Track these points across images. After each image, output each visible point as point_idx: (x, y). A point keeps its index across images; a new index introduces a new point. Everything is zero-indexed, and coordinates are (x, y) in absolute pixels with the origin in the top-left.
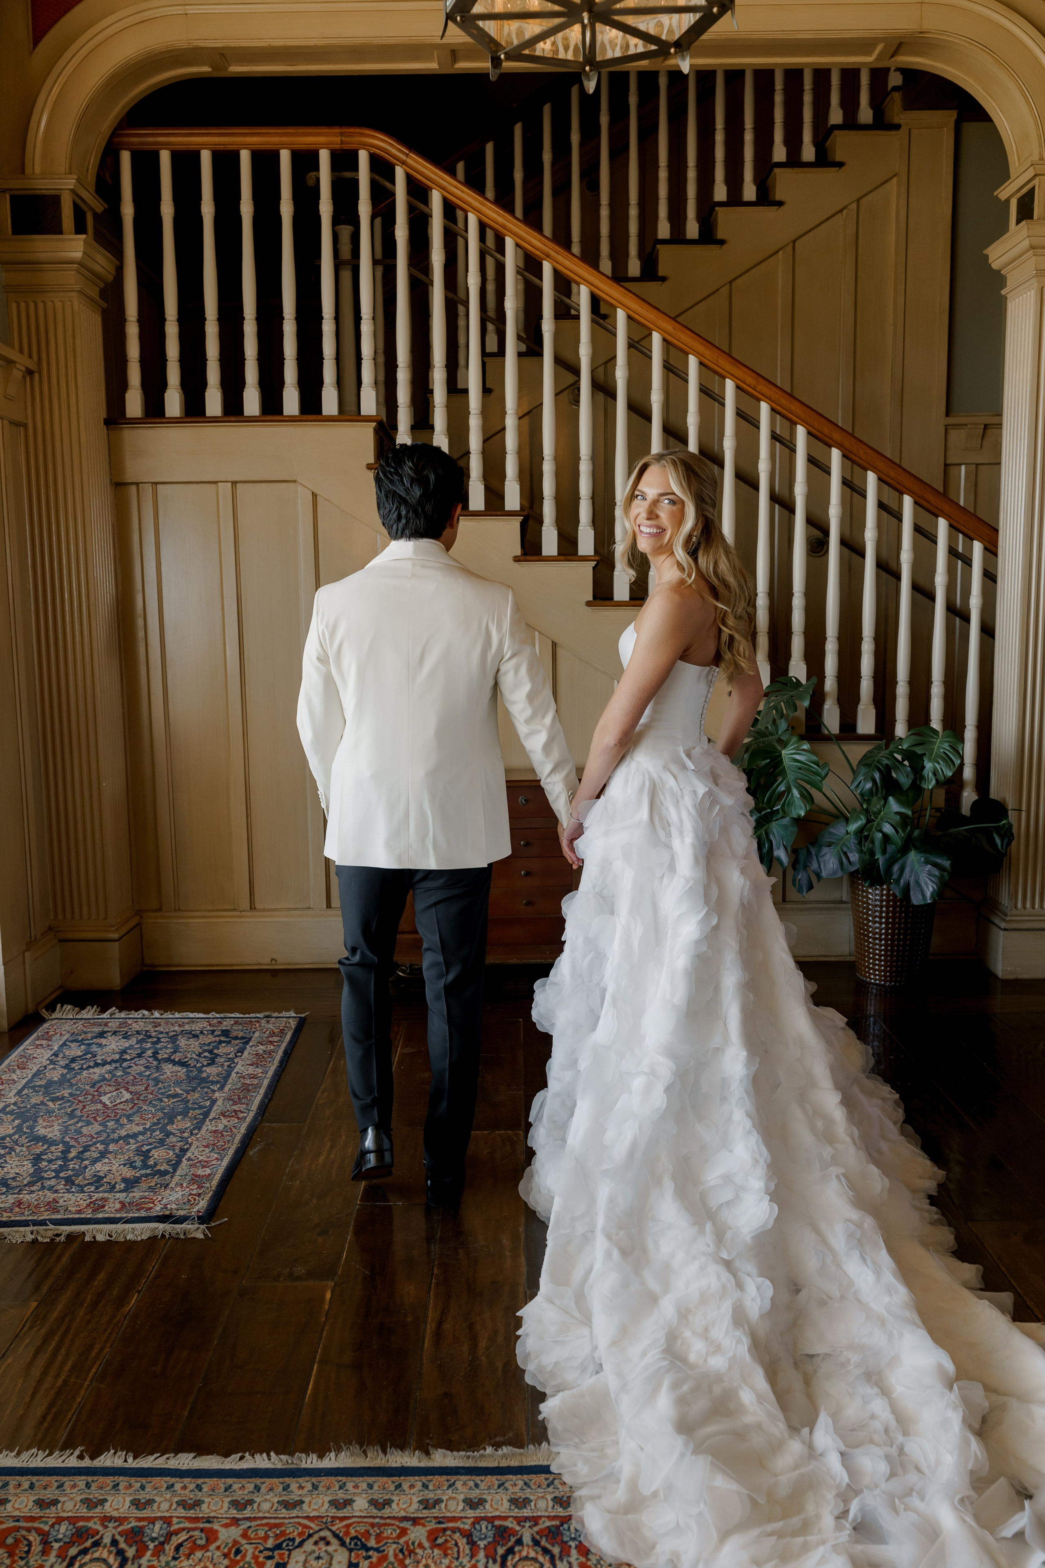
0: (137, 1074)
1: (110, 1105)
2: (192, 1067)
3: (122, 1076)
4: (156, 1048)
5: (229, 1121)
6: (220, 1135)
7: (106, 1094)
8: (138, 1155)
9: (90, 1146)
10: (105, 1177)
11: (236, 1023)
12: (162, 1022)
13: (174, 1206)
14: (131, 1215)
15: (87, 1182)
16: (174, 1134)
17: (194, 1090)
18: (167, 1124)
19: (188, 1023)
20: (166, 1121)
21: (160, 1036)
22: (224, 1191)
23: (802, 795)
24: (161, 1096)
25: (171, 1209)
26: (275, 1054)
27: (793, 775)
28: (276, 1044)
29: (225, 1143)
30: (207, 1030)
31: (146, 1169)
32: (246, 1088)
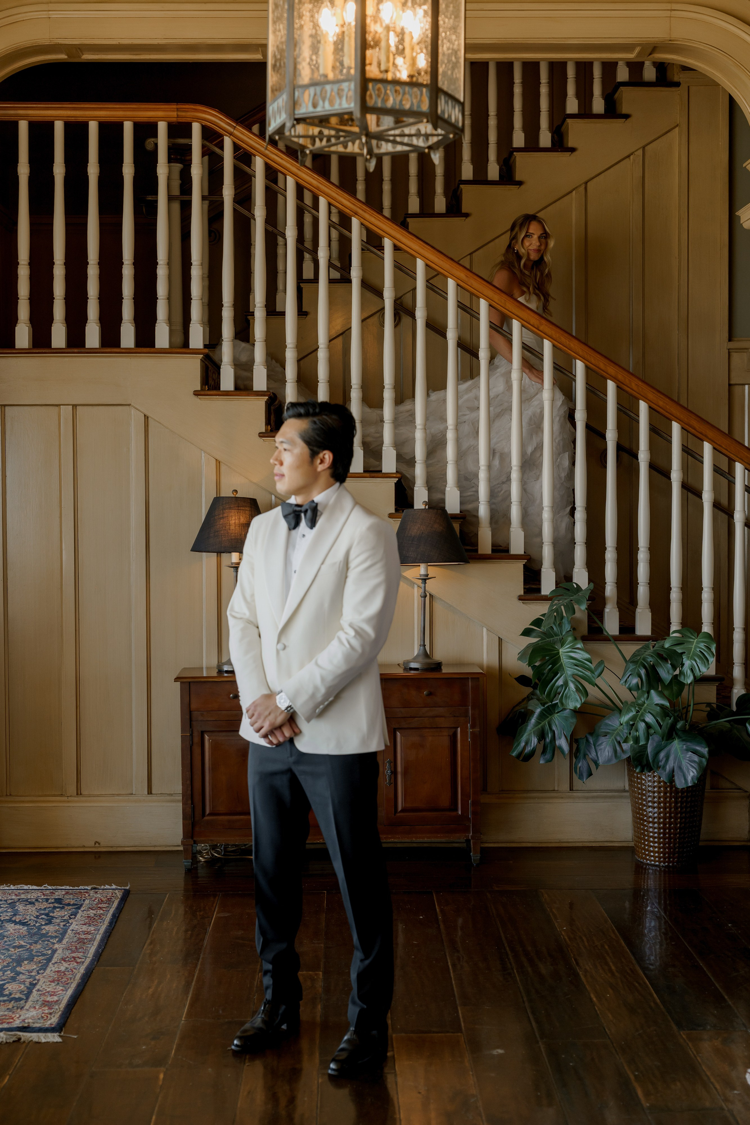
2: (32, 926)
5: (69, 965)
6: (63, 974)
11: (67, 893)
13: (30, 1021)
16: (23, 974)
17: (36, 942)
18: (16, 966)
19: (23, 893)
20: (15, 965)
22: (71, 1011)
23: (577, 689)
24: (7, 947)
25: (29, 1023)
26: (105, 917)
27: (569, 671)
28: (104, 909)
29: (68, 979)
30: (42, 899)
31: (3, 997)
32: (81, 941)
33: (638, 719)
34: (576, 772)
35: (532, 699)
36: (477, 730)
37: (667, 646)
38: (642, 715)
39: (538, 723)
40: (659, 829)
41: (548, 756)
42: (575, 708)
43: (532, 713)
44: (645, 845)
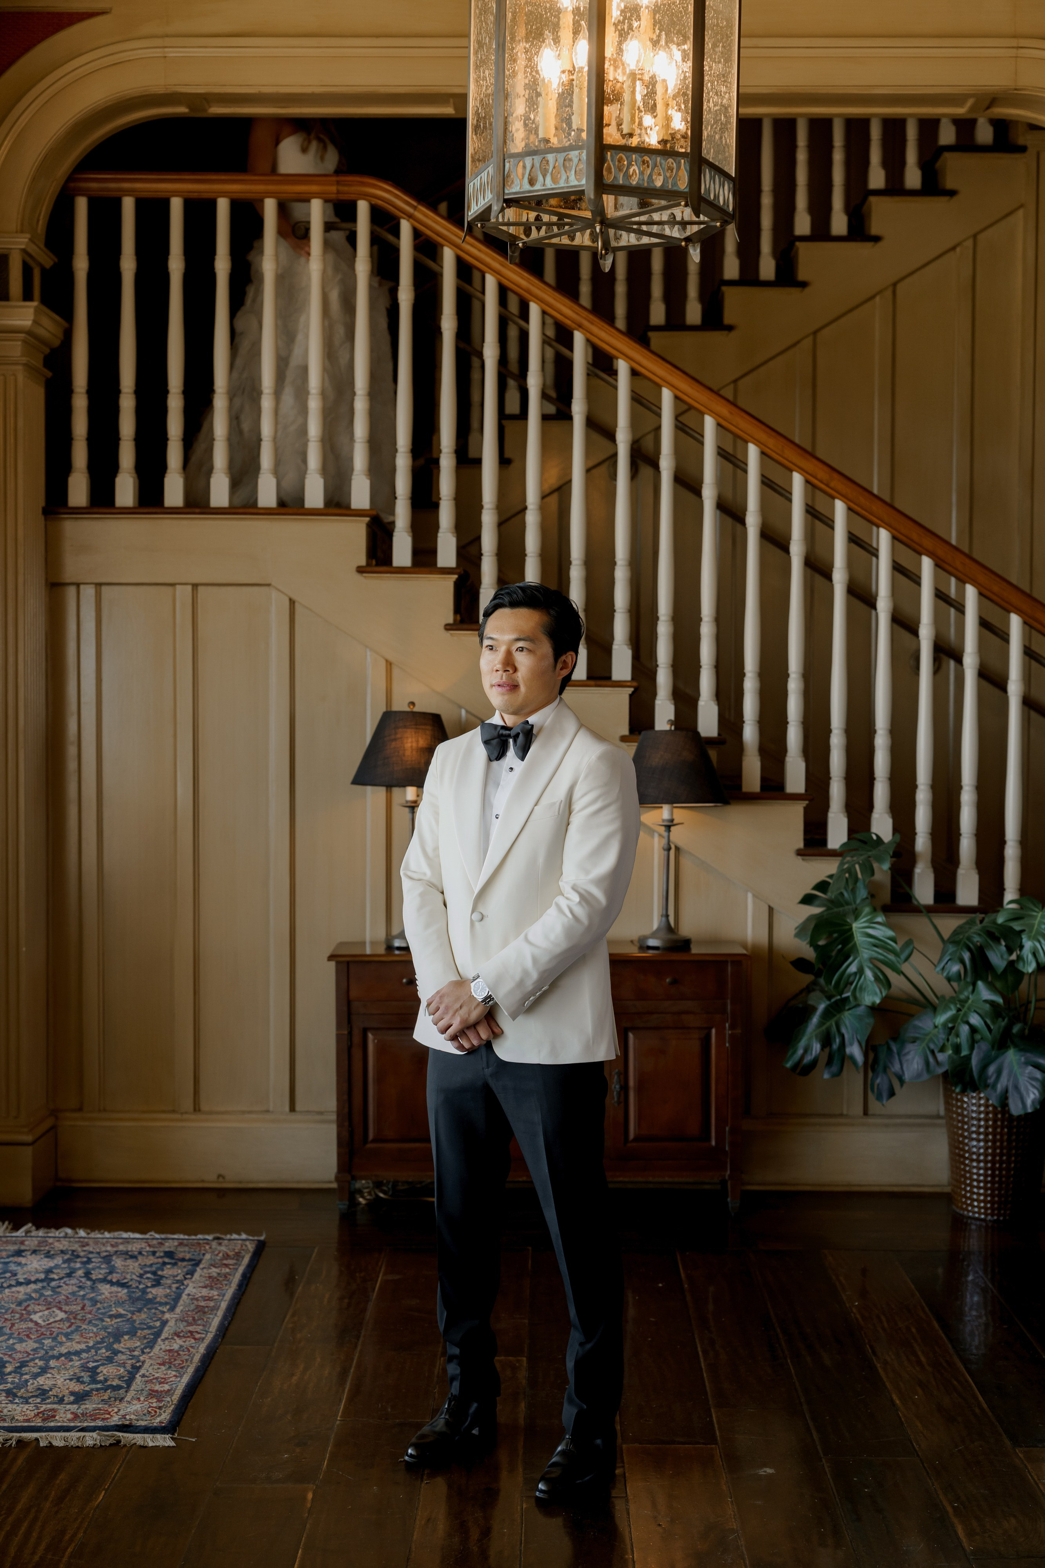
0: (70, 1293)
1: (43, 1324)
2: (134, 1288)
3: (52, 1295)
4: (88, 1268)
5: (185, 1341)
6: (176, 1354)
7: (35, 1313)
8: (84, 1371)
9: (27, 1362)
10: (51, 1390)
11: (181, 1244)
12: (91, 1242)
13: (133, 1417)
14: (85, 1424)
15: (31, 1394)
16: (122, 1353)
17: (139, 1311)
18: (113, 1343)
19: (122, 1243)
20: (111, 1340)
21: (91, 1256)
22: (187, 1405)
23: (877, 978)
24: (101, 1316)
25: (131, 1420)
26: (231, 1277)
27: (865, 954)
28: (231, 1267)
29: (183, 1361)
30: (147, 1252)
31: (96, 1384)
32: (201, 1310)
33: (959, 1020)
34: (873, 1090)
35: (814, 990)
36: (738, 1031)
37: (1000, 920)
38: (966, 1015)
39: (821, 1024)
40: (986, 1169)
41: (835, 1068)
42: (874, 1003)
43: (814, 1009)
44: (966, 1192)
